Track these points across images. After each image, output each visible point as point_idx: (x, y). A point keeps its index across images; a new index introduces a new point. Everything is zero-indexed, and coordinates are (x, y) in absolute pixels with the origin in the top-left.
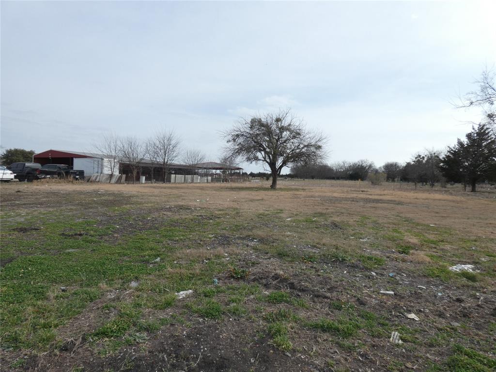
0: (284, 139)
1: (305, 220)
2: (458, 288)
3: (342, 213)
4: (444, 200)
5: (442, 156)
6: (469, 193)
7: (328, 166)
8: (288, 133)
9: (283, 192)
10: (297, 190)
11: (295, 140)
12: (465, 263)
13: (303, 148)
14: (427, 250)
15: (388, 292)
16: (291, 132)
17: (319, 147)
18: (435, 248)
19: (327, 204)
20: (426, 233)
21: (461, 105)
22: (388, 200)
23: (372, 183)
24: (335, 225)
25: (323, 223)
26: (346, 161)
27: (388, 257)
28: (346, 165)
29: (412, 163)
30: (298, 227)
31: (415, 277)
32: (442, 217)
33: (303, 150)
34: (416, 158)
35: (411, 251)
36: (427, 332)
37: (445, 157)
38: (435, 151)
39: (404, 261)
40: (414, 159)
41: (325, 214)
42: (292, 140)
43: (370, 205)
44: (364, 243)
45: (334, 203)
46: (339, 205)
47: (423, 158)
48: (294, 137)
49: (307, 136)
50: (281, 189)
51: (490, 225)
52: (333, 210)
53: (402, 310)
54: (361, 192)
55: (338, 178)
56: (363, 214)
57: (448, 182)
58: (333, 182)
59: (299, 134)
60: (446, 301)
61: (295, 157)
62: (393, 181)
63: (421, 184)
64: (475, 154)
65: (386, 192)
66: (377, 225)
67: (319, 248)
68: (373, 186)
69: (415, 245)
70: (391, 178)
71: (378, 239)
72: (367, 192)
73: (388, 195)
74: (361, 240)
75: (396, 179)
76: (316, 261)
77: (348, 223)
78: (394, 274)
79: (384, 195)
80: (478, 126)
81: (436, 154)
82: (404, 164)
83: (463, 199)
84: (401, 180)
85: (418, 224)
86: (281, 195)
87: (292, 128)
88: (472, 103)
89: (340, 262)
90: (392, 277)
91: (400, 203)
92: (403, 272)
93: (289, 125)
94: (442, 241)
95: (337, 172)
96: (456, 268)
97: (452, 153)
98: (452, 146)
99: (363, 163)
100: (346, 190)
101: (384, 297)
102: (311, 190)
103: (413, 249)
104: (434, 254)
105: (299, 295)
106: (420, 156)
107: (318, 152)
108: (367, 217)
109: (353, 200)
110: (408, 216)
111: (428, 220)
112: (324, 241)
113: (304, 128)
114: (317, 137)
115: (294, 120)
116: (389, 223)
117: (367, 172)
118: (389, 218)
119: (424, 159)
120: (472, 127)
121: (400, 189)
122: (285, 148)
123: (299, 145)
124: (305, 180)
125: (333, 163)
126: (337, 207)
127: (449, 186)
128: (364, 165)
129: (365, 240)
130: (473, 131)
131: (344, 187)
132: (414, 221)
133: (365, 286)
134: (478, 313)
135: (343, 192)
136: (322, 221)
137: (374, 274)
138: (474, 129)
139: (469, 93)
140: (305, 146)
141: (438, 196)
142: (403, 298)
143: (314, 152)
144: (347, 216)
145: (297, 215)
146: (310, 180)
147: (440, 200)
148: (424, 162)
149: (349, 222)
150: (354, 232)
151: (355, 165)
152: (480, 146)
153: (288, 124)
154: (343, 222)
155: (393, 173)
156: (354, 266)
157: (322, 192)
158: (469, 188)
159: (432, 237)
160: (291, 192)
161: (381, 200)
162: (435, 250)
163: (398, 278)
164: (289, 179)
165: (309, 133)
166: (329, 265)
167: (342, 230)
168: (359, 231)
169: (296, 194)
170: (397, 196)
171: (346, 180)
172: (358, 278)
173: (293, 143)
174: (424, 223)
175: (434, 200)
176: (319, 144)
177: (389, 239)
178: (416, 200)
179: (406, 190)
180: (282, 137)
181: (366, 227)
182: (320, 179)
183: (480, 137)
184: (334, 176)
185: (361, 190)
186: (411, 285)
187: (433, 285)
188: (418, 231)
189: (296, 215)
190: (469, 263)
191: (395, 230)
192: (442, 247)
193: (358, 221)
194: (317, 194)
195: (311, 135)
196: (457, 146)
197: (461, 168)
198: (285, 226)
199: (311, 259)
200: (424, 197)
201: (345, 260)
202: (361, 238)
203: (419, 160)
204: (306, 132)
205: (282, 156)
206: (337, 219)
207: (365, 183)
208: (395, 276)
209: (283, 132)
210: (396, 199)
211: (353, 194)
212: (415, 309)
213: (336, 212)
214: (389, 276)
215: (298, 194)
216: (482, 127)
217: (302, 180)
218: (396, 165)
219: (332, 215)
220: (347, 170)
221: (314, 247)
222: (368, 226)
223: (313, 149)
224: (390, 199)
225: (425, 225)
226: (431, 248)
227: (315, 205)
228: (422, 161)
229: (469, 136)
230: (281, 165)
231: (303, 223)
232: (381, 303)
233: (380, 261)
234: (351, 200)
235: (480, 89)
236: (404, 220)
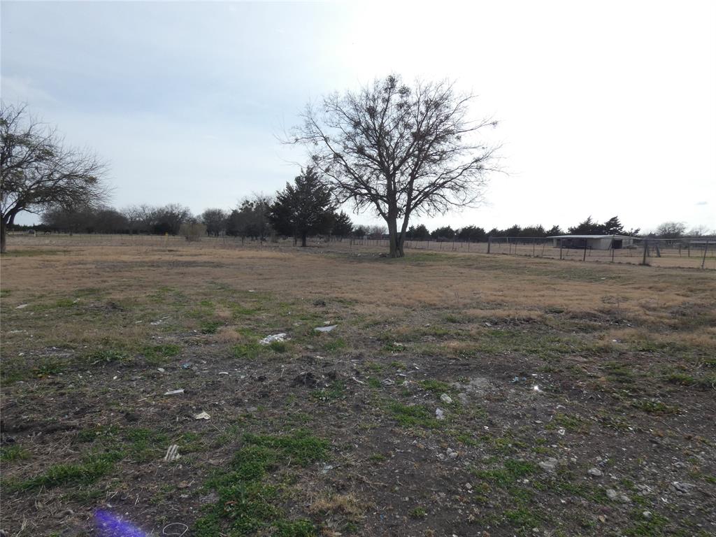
0: (17, 160)
1: (56, 304)
2: (265, 364)
3: (129, 286)
4: (272, 258)
5: (272, 203)
6: (298, 248)
7: (117, 213)
8: (25, 149)
9: (21, 258)
10: (53, 252)
11: (42, 164)
12: (277, 332)
13: (59, 179)
14: (239, 323)
15: (176, 392)
16: (33, 148)
17: (92, 180)
18: (249, 319)
19: (107, 274)
20: (243, 301)
21: (286, 141)
22: (205, 262)
23: (187, 238)
24: (114, 306)
25: (92, 305)
26: (147, 205)
27: (186, 342)
28: (146, 212)
29: (240, 211)
30: (40, 318)
31: (217, 362)
32: (266, 279)
33: (61, 183)
34: (243, 205)
35: (219, 329)
36: (217, 430)
37: (274, 204)
38: (264, 196)
39: (207, 343)
40: (241, 206)
41: (98, 290)
42: (36, 164)
43: (176, 271)
44: (154, 328)
45: (120, 271)
46: (128, 274)
47: (252, 204)
48: (39, 158)
49: (68, 159)
50: (17, 253)
51: (310, 284)
52: (114, 283)
53: (190, 412)
54: (168, 253)
55: (135, 232)
56: (163, 284)
57: (278, 235)
58: (126, 237)
59: (50, 154)
60: (247, 383)
61: (44, 193)
62: (217, 235)
63: (250, 238)
64: (304, 202)
65: (202, 251)
66: (181, 299)
67: (74, 349)
68: (187, 243)
69: (225, 319)
70: (214, 231)
71: (178, 318)
72: (177, 251)
73: (205, 255)
74: (152, 323)
75: (220, 233)
76: (63, 372)
77: (136, 301)
78: (191, 363)
79: (201, 255)
80: (306, 169)
81: (265, 201)
82: (230, 213)
83: (292, 256)
84: (227, 234)
85: (235, 291)
86: (12, 264)
87: (34, 141)
88: (297, 140)
89: (108, 363)
90: (186, 369)
91: (219, 265)
92: (203, 359)
93: (27, 135)
94: (259, 309)
95: (133, 222)
96: (266, 341)
97: (281, 200)
98: (281, 192)
99: (174, 208)
100: (144, 250)
101: (168, 401)
102: (82, 253)
103: (222, 324)
104: (247, 327)
105: (12, 441)
106: (247, 202)
107: (91, 188)
108: (168, 288)
109: (153, 264)
110: (226, 282)
111: (249, 285)
112: (85, 335)
113: (60, 145)
114: (86, 163)
115: (37, 127)
116: (198, 294)
117: (180, 222)
118: (200, 286)
119: (253, 206)
120: (300, 170)
121: (223, 247)
122: (19, 176)
123: (52, 174)
124: (74, 235)
125: (125, 207)
126: (122, 277)
127: (281, 240)
128: (176, 211)
129: (158, 323)
130: (302, 174)
131: (142, 245)
132: (231, 288)
133: (144, 392)
134: (278, 388)
135: (139, 254)
136: (91, 301)
137: (161, 370)
138: (302, 172)
139: (294, 127)
140: (65, 176)
141: (266, 253)
142: (196, 394)
143: (82, 188)
144: (137, 289)
145: (42, 296)
146: (83, 235)
147: (267, 258)
148: (253, 210)
149: (139, 299)
150: (143, 313)
151: (160, 211)
152: (308, 192)
153: (22, 133)
154: (128, 299)
155: (215, 224)
156: (131, 366)
157: (102, 254)
158: (299, 243)
159: (248, 306)
160: (39, 258)
161: (194, 262)
162: (249, 322)
163: (195, 368)
164: (39, 233)
165: (71, 154)
166: (88, 372)
167: (124, 313)
168: (153, 310)
169: (48, 261)
170: (216, 256)
171: (149, 235)
172: (134, 383)
173: (37, 168)
174: (242, 289)
175: (261, 258)
176: (92, 174)
177: (194, 316)
178: (240, 260)
179: (230, 247)
180: (10, 155)
181: (164, 304)
182: (103, 233)
183: (308, 182)
184: (127, 228)
185: (168, 248)
186: (211, 374)
187: (238, 367)
188: (234, 300)
189: (39, 297)
190: (282, 332)
191: (205, 303)
192: (257, 317)
193: (152, 296)
194: (90, 259)
195: (75, 159)
196: (286, 192)
197: (291, 218)
198: (10, 320)
199: (52, 369)
200: (250, 256)
201: (116, 359)
202: (152, 321)
203: (246, 207)
204: (65, 151)
205: (14, 190)
206: (118, 296)
207: (177, 238)
208: (192, 366)
209: (14, 146)
210: (215, 260)
211: (154, 255)
212: (207, 406)
213: (119, 286)
214: (183, 368)
215: (52, 261)
216: (310, 171)
217: (68, 235)
218: (219, 213)
219: (111, 291)
220: (149, 219)
221: (64, 347)
222: (167, 301)
223: (80, 182)
224: (207, 260)
225: (243, 292)
226: (244, 320)
227: (83, 277)
228: (251, 209)
229: (298, 180)
230: (12, 207)
231: (52, 310)
232: (162, 409)
233: (173, 349)
234: (150, 264)
235: (304, 124)
236: (219, 287)
